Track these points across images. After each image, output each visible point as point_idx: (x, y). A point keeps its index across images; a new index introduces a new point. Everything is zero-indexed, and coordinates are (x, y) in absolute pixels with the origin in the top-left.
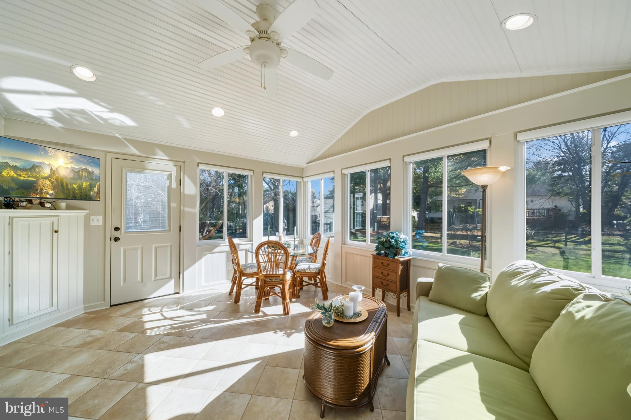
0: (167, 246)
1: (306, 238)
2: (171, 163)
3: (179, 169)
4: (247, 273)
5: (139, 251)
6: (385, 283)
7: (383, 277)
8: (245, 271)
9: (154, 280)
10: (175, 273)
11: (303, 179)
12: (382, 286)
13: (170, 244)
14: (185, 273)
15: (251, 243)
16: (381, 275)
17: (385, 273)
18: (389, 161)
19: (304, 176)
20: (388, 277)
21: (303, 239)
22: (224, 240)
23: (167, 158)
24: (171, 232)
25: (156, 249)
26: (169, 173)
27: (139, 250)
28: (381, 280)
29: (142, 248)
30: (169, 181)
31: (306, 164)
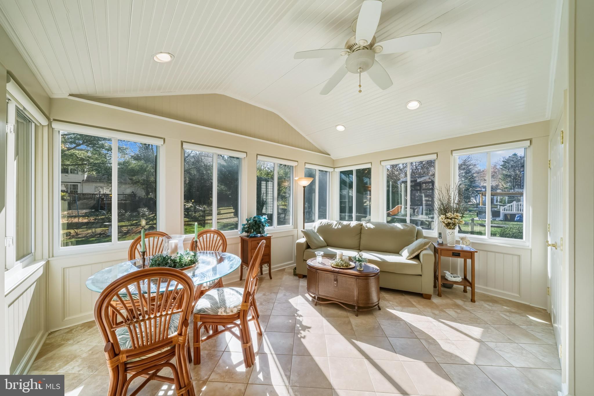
19: (51, 118)
31: (70, 95)
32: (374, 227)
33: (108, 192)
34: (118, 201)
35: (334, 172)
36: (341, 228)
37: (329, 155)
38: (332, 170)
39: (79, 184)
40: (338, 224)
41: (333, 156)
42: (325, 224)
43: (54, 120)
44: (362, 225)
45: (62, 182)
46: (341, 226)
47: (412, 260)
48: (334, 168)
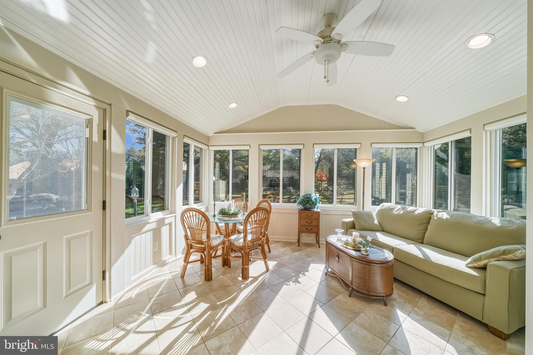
0: (85, 235)
1: (210, 205)
2: (92, 102)
3: (104, 114)
4: (214, 245)
5: (39, 252)
6: (309, 228)
7: (308, 224)
8: (212, 244)
9: (66, 297)
10: (98, 275)
11: (208, 148)
12: (307, 231)
13: (90, 231)
14: (113, 269)
15: (175, 215)
16: (306, 224)
17: (309, 222)
18: (303, 145)
19: (209, 145)
20: (312, 224)
21: (208, 206)
22: (147, 216)
23: (87, 93)
24: (91, 211)
25: (69, 242)
26: (89, 117)
27: (38, 250)
28: (306, 227)
29: (45, 245)
30: (88, 130)
31: (215, 133)
32: (448, 217)
33: (278, 176)
34: (283, 182)
35: (424, 147)
36: (402, 213)
37: (414, 128)
38: (421, 145)
39: (266, 171)
40: (401, 209)
41: (420, 129)
42: (386, 207)
43: (210, 146)
44: (432, 214)
45: (263, 171)
46: (403, 212)
47: (473, 269)
48: (423, 143)
